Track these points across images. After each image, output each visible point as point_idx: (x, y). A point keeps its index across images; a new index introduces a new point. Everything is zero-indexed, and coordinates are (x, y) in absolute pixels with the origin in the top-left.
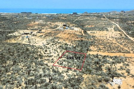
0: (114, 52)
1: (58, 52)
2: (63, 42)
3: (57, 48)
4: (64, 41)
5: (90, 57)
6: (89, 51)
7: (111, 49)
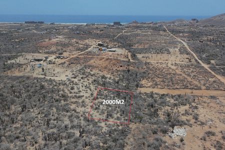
0: (178, 88)
1: (91, 90)
2: (98, 74)
3: (90, 84)
4: (100, 72)
5: (141, 97)
6: (140, 87)
7: (173, 84)
